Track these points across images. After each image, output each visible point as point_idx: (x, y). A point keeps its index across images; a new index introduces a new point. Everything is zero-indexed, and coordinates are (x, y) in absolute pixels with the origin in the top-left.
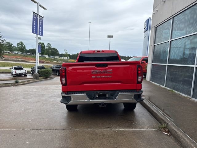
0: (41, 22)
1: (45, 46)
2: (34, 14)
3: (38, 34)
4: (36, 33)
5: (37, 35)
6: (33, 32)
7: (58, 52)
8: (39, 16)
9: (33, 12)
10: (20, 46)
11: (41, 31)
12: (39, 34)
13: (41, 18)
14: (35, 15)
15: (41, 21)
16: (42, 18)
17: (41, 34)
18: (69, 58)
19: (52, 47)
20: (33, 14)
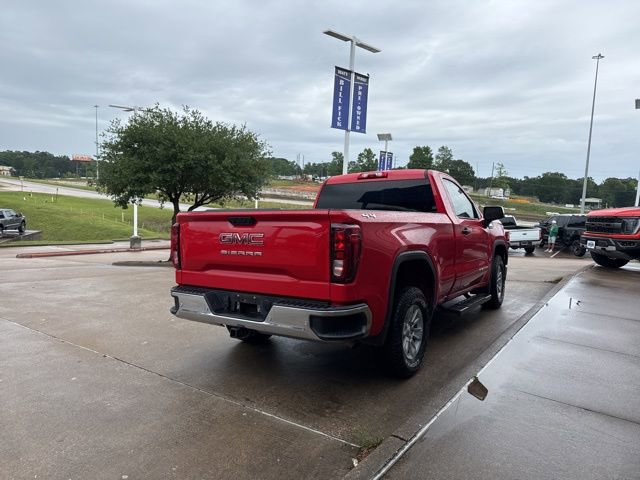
0: (360, 93)
1: (433, 156)
2: (340, 72)
3: (350, 127)
4: (344, 127)
5: (348, 130)
6: (334, 125)
7: (473, 173)
8: (353, 76)
9: (337, 68)
10: (365, 161)
11: (358, 118)
13: (362, 79)
14: (342, 75)
15: (360, 88)
16: (364, 80)
17: (358, 128)
18: (508, 191)
19: (454, 158)
20: (336, 72)
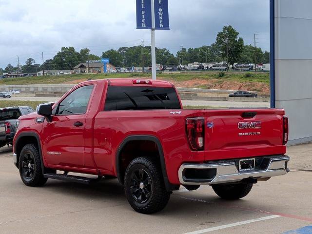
3: (154, 25)
11: (161, 18)
12: (158, 27)
17: (161, 26)
